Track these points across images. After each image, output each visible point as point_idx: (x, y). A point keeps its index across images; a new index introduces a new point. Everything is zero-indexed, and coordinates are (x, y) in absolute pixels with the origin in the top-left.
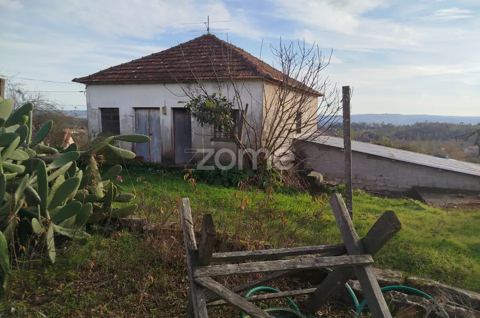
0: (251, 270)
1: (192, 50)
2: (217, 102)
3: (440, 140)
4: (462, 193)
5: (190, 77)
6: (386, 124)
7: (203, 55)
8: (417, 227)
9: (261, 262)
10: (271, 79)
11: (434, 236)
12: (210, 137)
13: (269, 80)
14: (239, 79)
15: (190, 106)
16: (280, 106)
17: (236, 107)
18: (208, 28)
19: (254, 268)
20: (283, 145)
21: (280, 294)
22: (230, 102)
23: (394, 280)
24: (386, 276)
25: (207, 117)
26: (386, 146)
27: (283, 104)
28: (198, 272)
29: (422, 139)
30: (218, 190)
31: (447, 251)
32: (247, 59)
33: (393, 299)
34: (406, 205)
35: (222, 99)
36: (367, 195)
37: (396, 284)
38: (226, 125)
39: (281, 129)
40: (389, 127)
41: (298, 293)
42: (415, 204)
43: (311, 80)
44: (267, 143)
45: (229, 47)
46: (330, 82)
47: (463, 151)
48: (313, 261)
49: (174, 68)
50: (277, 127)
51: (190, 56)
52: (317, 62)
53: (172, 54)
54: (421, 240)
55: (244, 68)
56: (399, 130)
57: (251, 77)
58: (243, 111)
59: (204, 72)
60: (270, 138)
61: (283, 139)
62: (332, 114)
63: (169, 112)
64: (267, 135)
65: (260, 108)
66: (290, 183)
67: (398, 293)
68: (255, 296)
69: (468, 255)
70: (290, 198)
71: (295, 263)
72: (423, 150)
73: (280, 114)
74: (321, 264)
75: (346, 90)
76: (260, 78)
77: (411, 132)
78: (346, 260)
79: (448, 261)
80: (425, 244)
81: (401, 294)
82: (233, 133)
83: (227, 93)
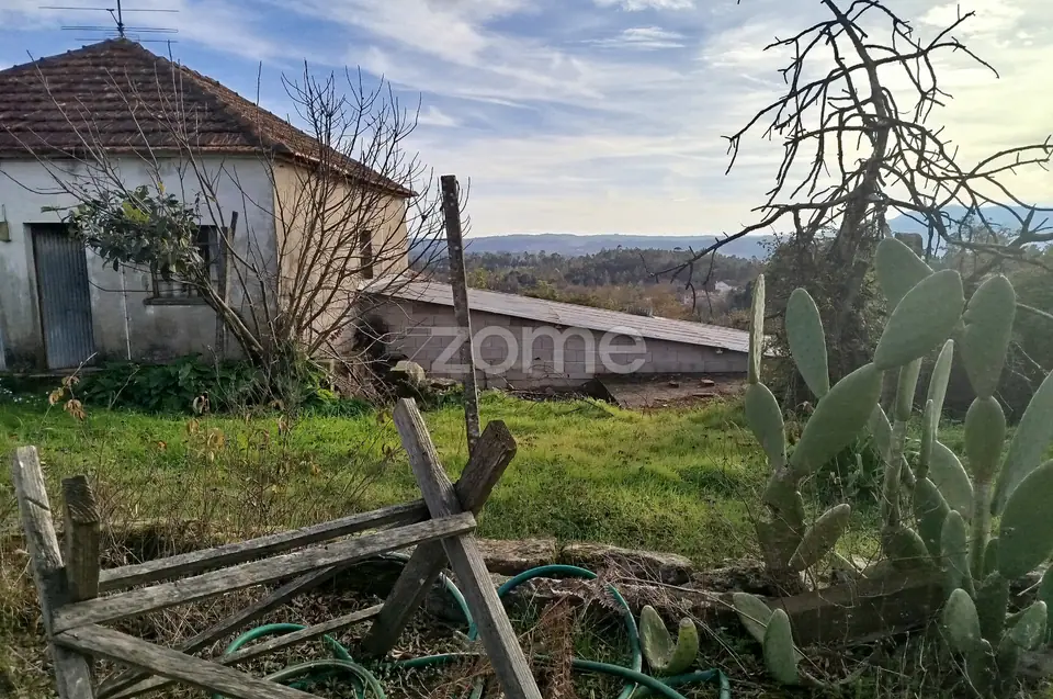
0: (207, 590)
1: (77, 78)
2: (154, 208)
3: (641, 282)
4: (676, 379)
5: (72, 144)
6: (548, 254)
7: (110, 91)
8: (599, 450)
9: (231, 568)
10: (291, 155)
11: (626, 462)
12: (144, 296)
13: (284, 157)
14: (208, 152)
15: (79, 218)
16: (316, 219)
17: (207, 221)
18: (120, 24)
19: (216, 583)
20: (330, 306)
21: (306, 630)
22: (188, 207)
23: (539, 557)
24: (525, 553)
25: (129, 246)
26: (547, 298)
27: (322, 214)
28: (64, 619)
29: (614, 282)
30: (173, 423)
31: (647, 486)
32: (226, 105)
33: (536, 594)
34: (580, 410)
35: (164, 202)
36: (511, 399)
37: (542, 563)
38: (180, 264)
39: (324, 268)
40: (555, 260)
41: (345, 622)
42: (595, 407)
43: (381, 158)
44: (292, 304)
45: (177, 74)
46: (422, 167)
47: (681, 300)
48: (352, 545)
49: (24, 119)
50: (312, 266)
51: (72, 91)
52: (390, 121)
53: (16, 84)
54: (604, 473)
55: (219, 126)
56: (572, 266)
57: (240, 149)
58: (225, 229)
59: (115, 133)
60: (298, 291)
61: (329, 292)
62: (431, 237)
63: (19, 234)
64: (291, 284)
65: (268, 221)
66: (354, 390)
67: (546, 580)
68: (245, 650)
69: (680, 490)
70: (352, 423)
71: (311, 557)
72: (611, 302)
73: (317, 237)
74: (370, 549)
75: (449, 184)
76: (261, 153)
77: (593, 270)
78: (423, 531)
79: (649, 506)
80: (611, 481)
81: (550, 581)
82: (203, 283)
83: (177, 186)
